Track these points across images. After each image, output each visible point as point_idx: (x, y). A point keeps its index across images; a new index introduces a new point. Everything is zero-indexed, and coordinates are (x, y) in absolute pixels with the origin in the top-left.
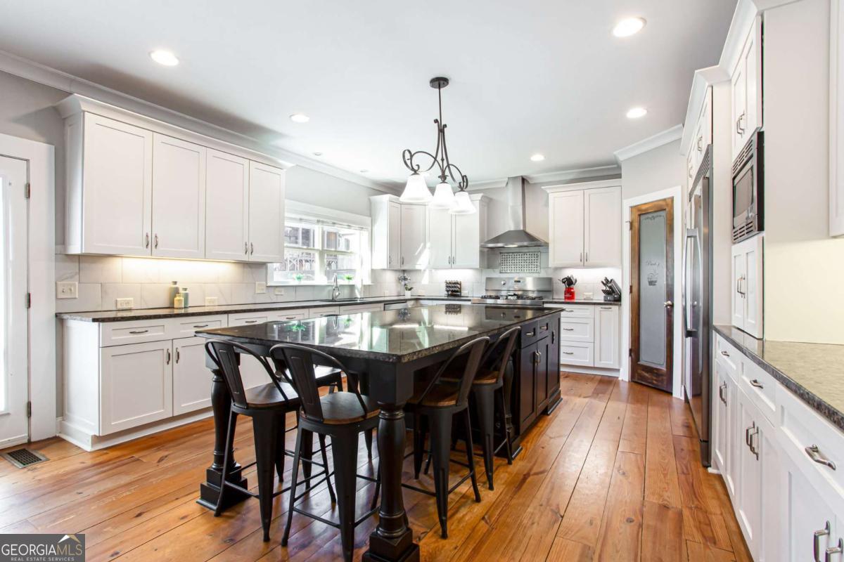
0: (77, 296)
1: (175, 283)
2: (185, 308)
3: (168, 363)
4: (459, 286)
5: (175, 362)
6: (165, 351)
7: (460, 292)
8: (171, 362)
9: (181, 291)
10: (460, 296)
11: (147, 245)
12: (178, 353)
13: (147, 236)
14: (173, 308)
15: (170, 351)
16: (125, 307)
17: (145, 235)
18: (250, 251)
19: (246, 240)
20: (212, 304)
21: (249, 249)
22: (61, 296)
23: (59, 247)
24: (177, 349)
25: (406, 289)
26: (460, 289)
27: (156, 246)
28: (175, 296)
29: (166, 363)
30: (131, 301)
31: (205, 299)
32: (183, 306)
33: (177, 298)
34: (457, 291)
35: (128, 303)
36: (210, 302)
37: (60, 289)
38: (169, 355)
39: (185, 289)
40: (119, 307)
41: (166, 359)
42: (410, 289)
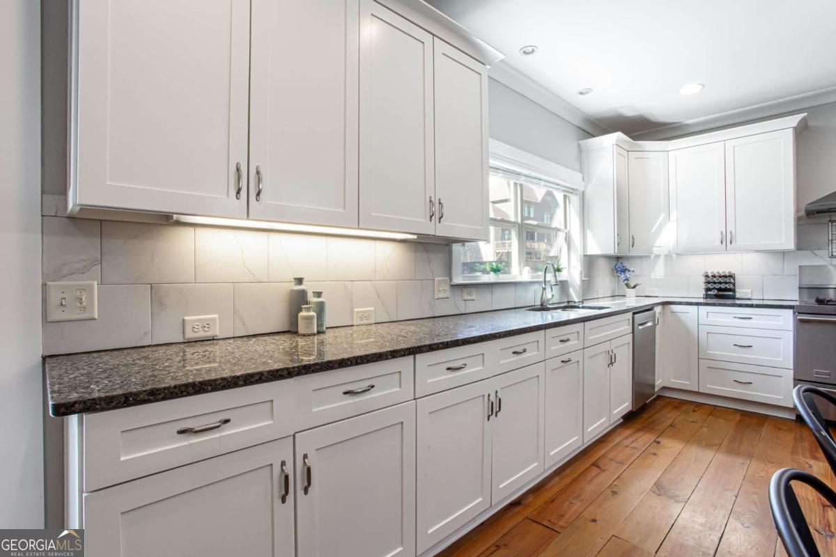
0: (96, 316)
1: (300, 281)
2: (319, 333)
3: (284, 500)
4: (732, 281)
5: (300, 492)
6: (277, 469)
7: (734, 291)
8: (290, 498)
9: (312, 298)
10: (734, 298)
11: (238, 192)
12: (309, 469)
13: (238, 170)
14: (296, 333)
15: (289, 469)
16: (201, 334)
17: (233, 169)
18: (437, 215)
19: (430, 193)
20: (365, 322)
21: (436, 211)
22: (57, 315)
23: (51, 200)
24: (305, 456)
25: (627, 285)
26: (734, 285)
27: (258, 194)
28: (301, 310)
29: (278, 501)
30: (214, 320)
31: (352, 311)
32: (315, 331)
33: (303, 314)
34: (730, 290)
35: (207, 325)
36: (361, 319)
37: (55, 298)
38: (287, 477)
39: (319, 294)
40: (190, 335)
41: (277, 492)
42: (634, 287)
